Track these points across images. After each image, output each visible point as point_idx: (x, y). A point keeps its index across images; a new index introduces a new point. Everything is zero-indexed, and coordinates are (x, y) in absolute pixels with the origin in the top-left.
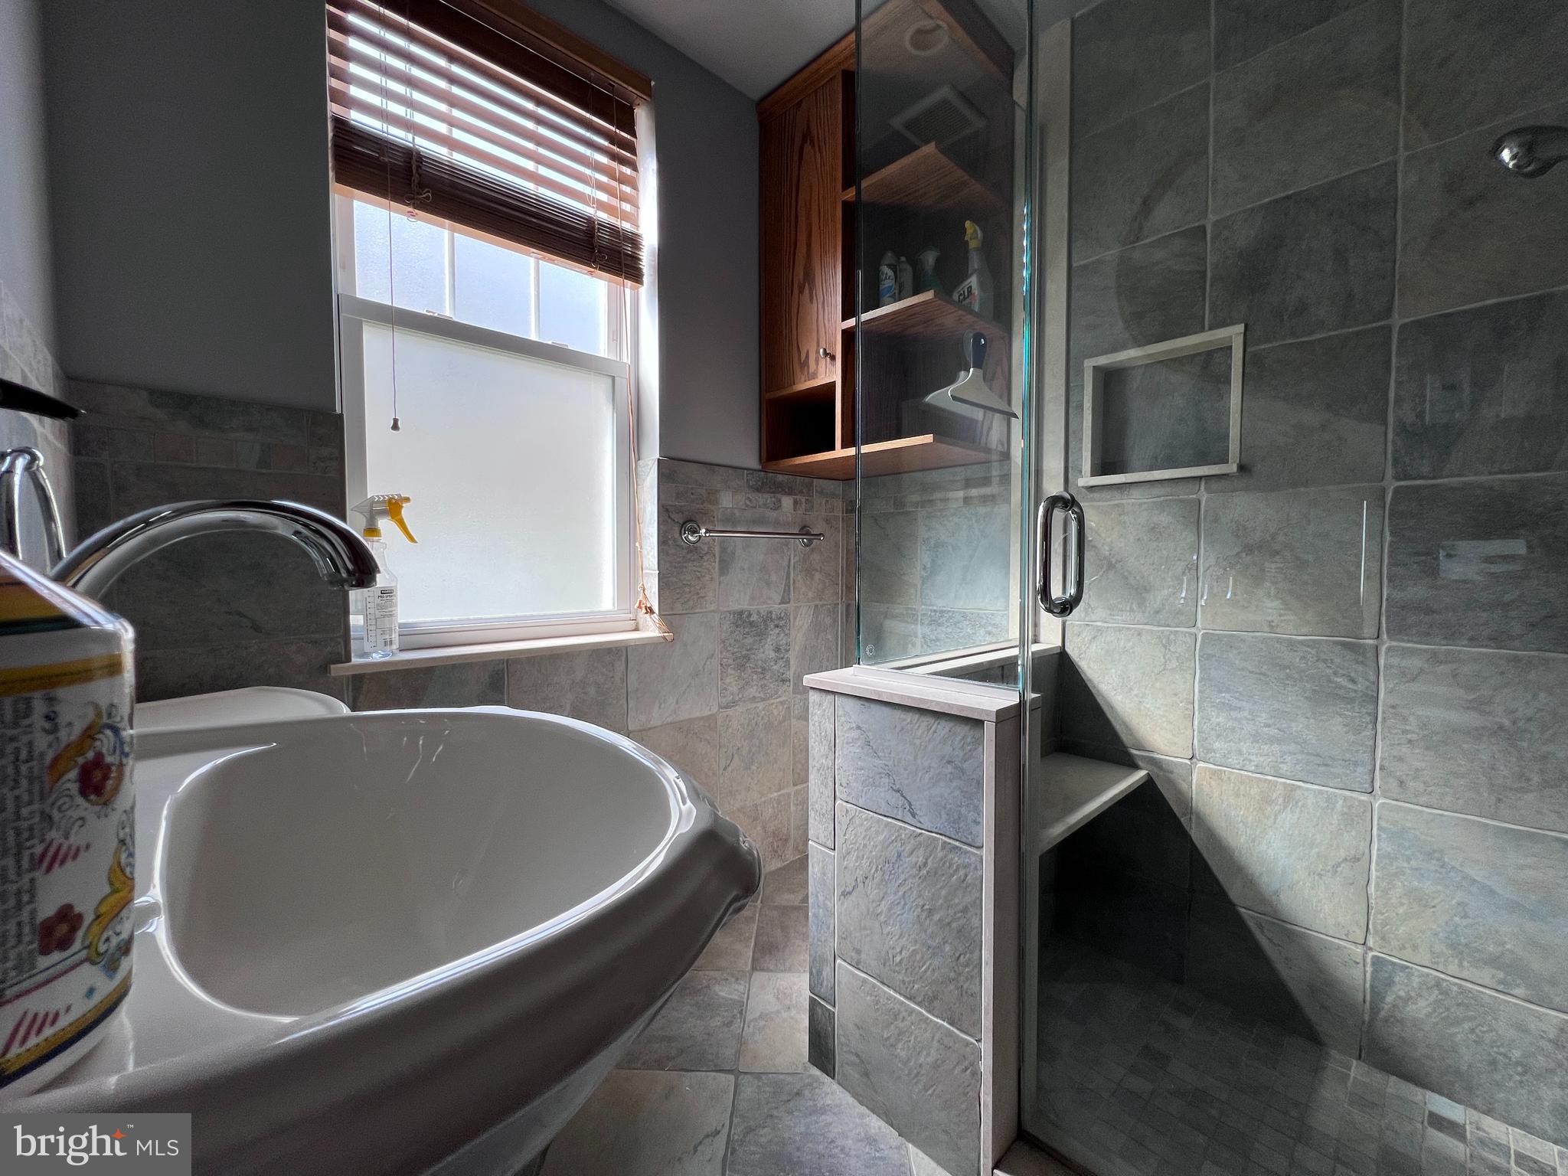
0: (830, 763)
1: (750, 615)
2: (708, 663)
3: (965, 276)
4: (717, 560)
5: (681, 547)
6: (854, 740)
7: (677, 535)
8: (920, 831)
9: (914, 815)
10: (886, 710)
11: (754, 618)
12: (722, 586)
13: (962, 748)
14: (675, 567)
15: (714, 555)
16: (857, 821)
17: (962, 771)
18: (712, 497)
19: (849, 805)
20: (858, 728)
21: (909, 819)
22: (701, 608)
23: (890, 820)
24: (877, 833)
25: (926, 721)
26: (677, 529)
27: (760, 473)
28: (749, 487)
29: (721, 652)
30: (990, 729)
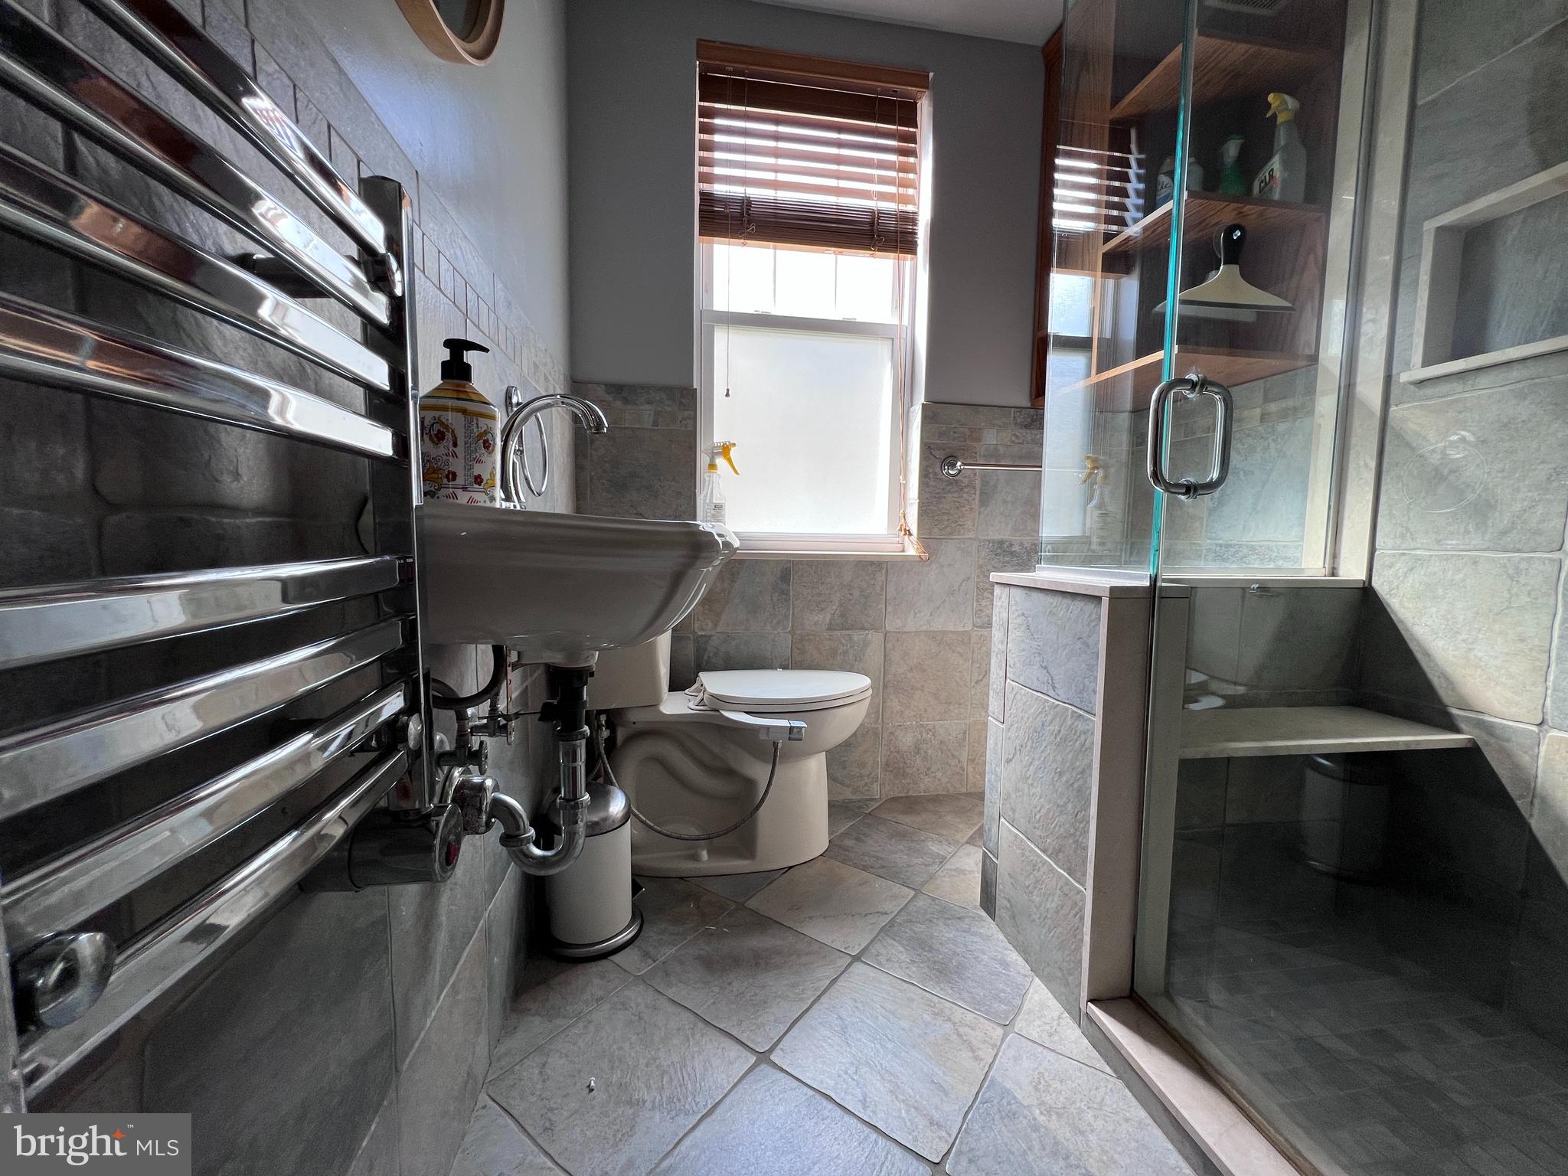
0: (1004, 647)
1: (1011, 545)
2: (964, 584)
3: (1270, 157)
4: (978, 493)
5: (941, 480)
6: (1020, 625)
7: (938, 470)
8: (1057, 702)
9: (1054, 688)
10: (1041, 596)
11: (1016, 548)
12: (982, 516)
13: (1088, 625)
14: (935, 497)
15: (974, 488)
16: (1018, 697)
17: (1087, 645)
18: (975, 435)
19: (1014, 683)
20: (1023, 614)
21: (1051, 693)
22: (959, 534)
23: (1039, 694)
24: (1030, 706)
25: (1067, 601)
26: (938, 465)
27: (1028, 410)
28: (1016, 424)
29: (978, 577)
30: (1105, 601)
